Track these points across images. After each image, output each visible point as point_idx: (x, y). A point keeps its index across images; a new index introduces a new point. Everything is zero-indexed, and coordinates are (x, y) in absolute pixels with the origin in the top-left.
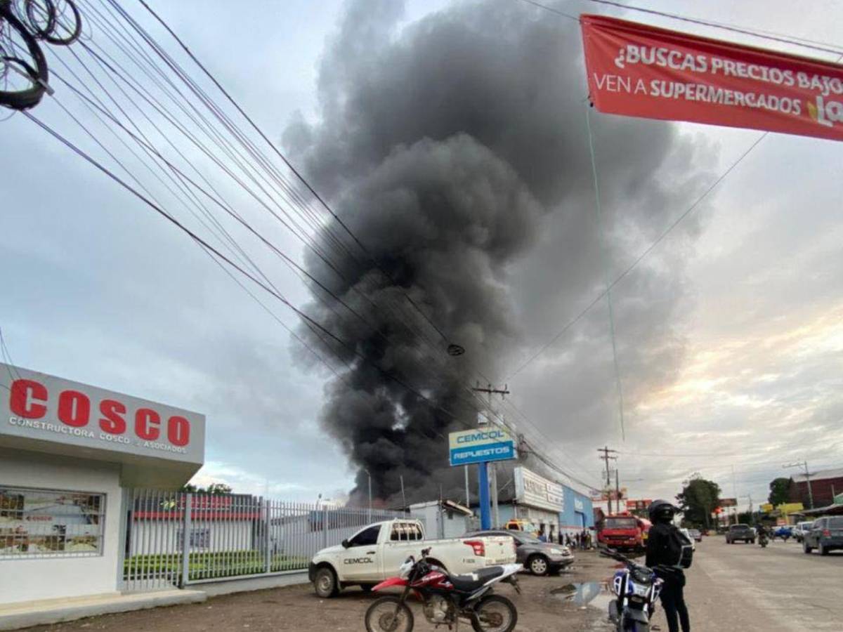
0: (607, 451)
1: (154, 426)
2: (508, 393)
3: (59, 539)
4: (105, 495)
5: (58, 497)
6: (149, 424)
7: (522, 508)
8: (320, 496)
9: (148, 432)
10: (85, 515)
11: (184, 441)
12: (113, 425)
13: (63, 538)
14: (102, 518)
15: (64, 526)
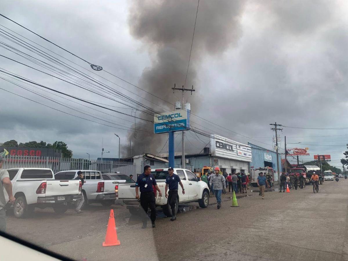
0: (276, 125)
2: (194, 90)
7: (215, 159)
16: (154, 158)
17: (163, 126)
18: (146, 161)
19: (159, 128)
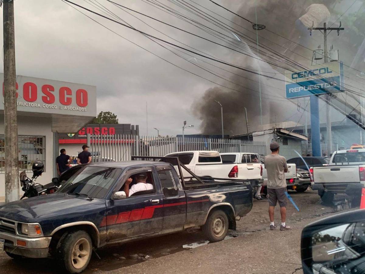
1: (69, 96)
2: (343, 29)
3: (24, 162)
4: (45, 137)
5: (23, 139)
6: (66, 96)
8: (185, 123)
9: (66, 101)
10: (36, 149)
11: (85, 104)
12: (48, 99)
13: (26, 162)
14: (44, 150)
15: (27, 155)
16: (288, 135)
17: (300, 88)
18: (279, 139)
19: (294, 91)
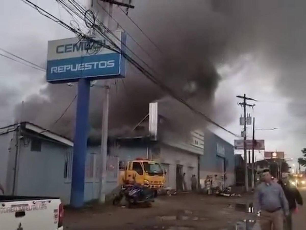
0: (245, 98)
2: (133, 7)
16: (40, 134)
17: (65, 66)
18: (22, 139)
19: (57, 71)
